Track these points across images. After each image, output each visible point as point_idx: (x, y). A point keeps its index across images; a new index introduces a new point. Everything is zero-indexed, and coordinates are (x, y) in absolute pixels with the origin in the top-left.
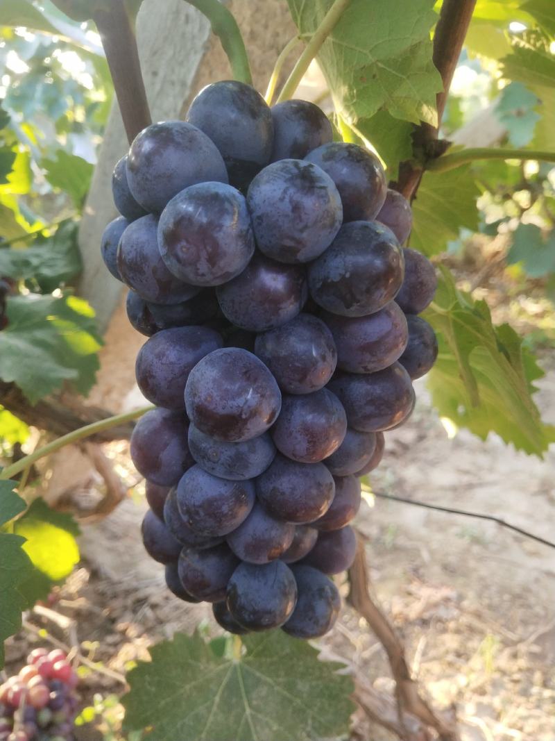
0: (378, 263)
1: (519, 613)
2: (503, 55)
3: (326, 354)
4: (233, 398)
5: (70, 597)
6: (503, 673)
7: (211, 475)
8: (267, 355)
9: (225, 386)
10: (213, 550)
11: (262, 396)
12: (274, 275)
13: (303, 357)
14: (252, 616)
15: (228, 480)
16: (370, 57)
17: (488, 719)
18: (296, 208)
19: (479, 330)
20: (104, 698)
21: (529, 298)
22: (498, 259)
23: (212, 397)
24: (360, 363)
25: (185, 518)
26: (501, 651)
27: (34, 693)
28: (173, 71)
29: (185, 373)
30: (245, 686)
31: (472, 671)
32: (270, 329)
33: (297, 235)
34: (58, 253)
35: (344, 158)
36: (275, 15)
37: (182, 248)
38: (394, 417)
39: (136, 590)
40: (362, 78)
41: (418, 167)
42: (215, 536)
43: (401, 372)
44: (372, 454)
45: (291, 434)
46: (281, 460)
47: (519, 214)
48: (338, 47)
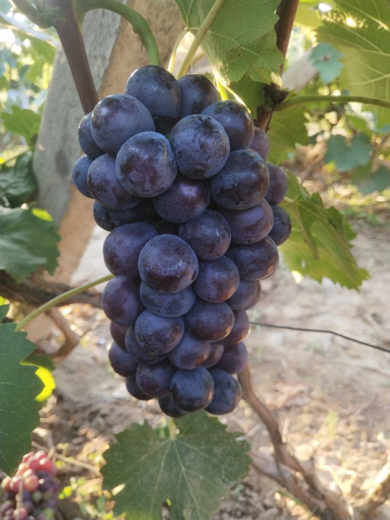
0: (254, 175)
1: (349, 396)
2: (316, 27)
3: (225, 235)
4: (171, 266)
5: (45, 416)
6: (341, 435)
7: (157, 315)
8: (188, 237)
9: (165, 259)
10: (159, 364)
11: (188, 263)
12: (190, 188)
13: (212, 237)
14: (188, 402)
15: (168, 318)
16: (236, 43)
17: (334, 466)
18: (203, 146)
19: (315, 211)
20: (77, 480)
21: (341, 185)
22: (318, 160)
23: (157, 266)
24: (246, 238)
25: (142, 344)
26: (339, 422)
27: (27, 481)
28: (95, 49)
29: (137, 253)
30: (180, 454)
31: (321, 436)
32: (189, 221)
33: (204, 162)
34: (19, 178)
35: (228, 111)
36: (163, 8)
37: (134, 175)
38: (267, 271)
39: (90, 406)
40: (232, 56)
41: (269, 109)
42: (162, 353)
43: (270, 241)
44: (255, 295)
45: (206, 286)
46: (201, 302)
47: (330, 127)
48: (215, 37)
